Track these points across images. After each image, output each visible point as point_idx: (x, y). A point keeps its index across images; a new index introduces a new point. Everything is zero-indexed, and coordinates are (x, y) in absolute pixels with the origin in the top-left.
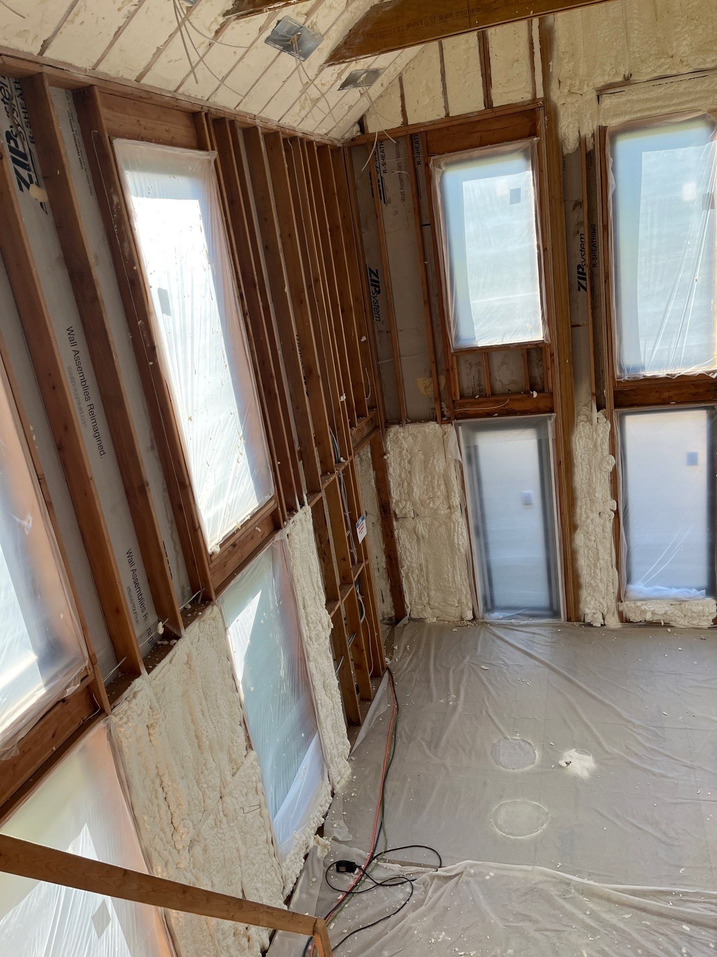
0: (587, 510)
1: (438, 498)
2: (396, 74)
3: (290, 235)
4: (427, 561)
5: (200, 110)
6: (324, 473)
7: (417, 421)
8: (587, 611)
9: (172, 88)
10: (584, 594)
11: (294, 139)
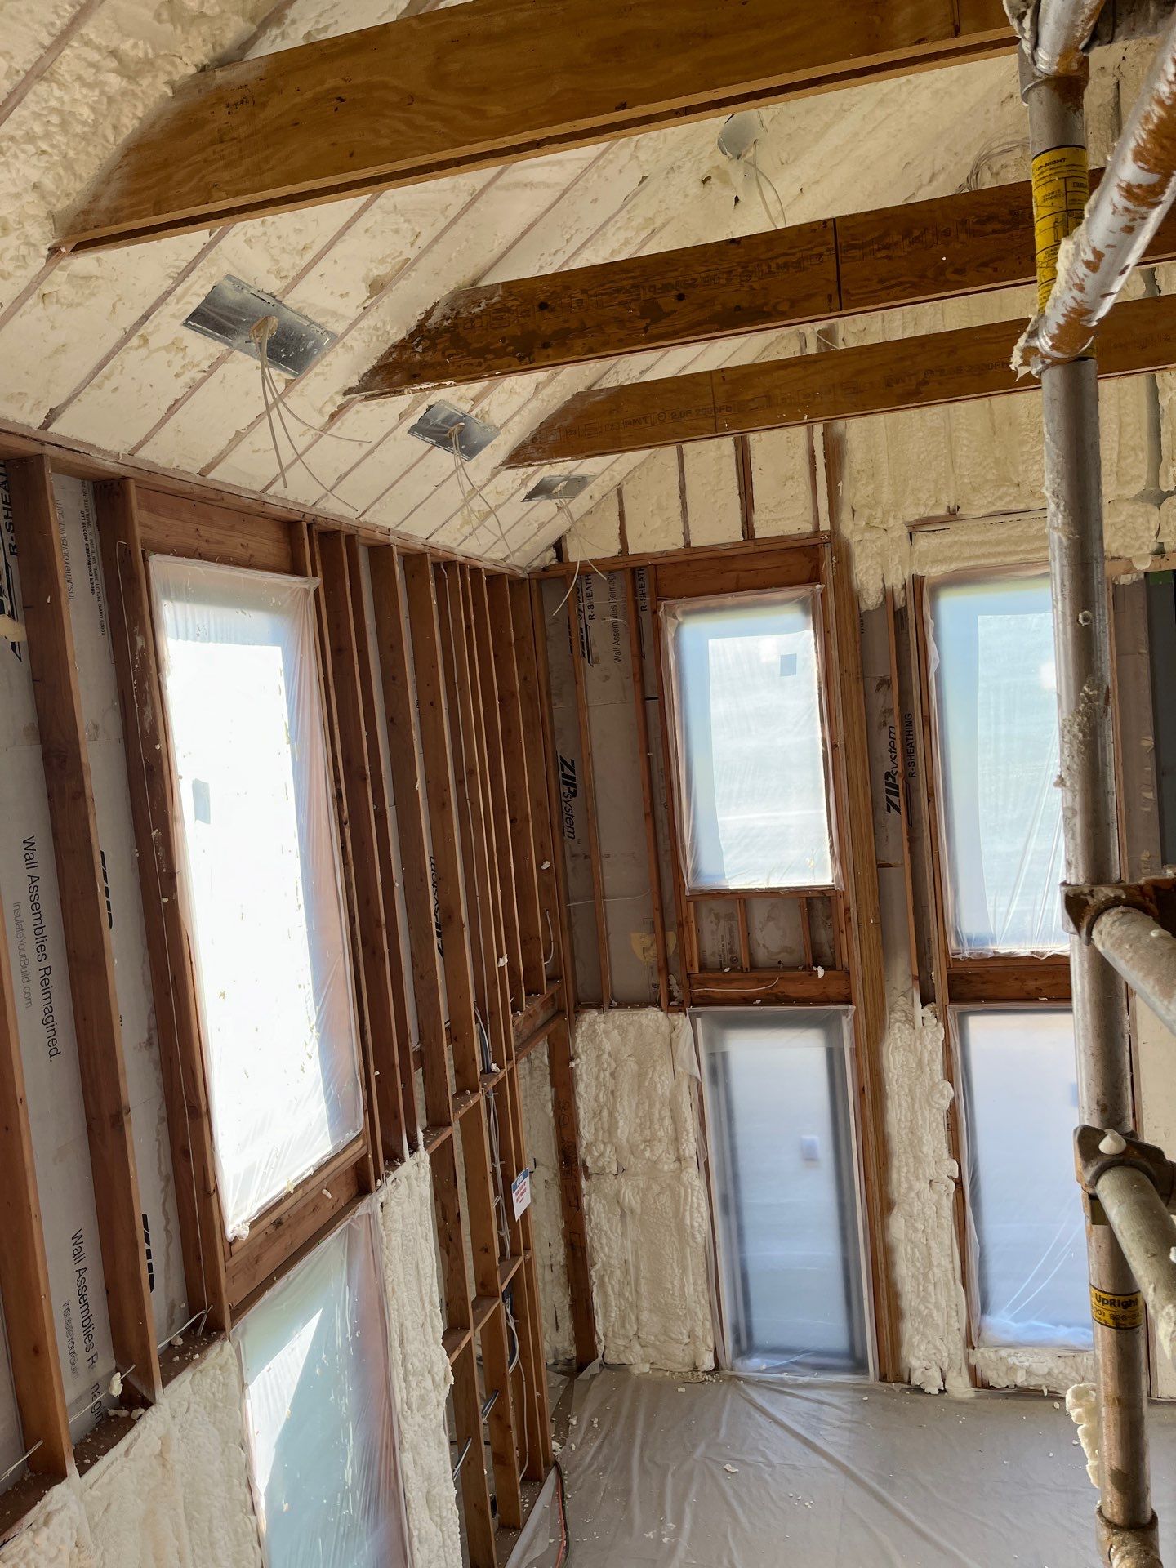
0: (909, 1175)
1: (660, 1141)
2: (612, 484)
3: (432, 704)
4: (637, 1255)
5: (299, 519)
6: (461, 1092)
7: (629, 1004)
8: (914, 1363)
9: (258, 487)
10: (909, 1330)
11: (450, 564)
